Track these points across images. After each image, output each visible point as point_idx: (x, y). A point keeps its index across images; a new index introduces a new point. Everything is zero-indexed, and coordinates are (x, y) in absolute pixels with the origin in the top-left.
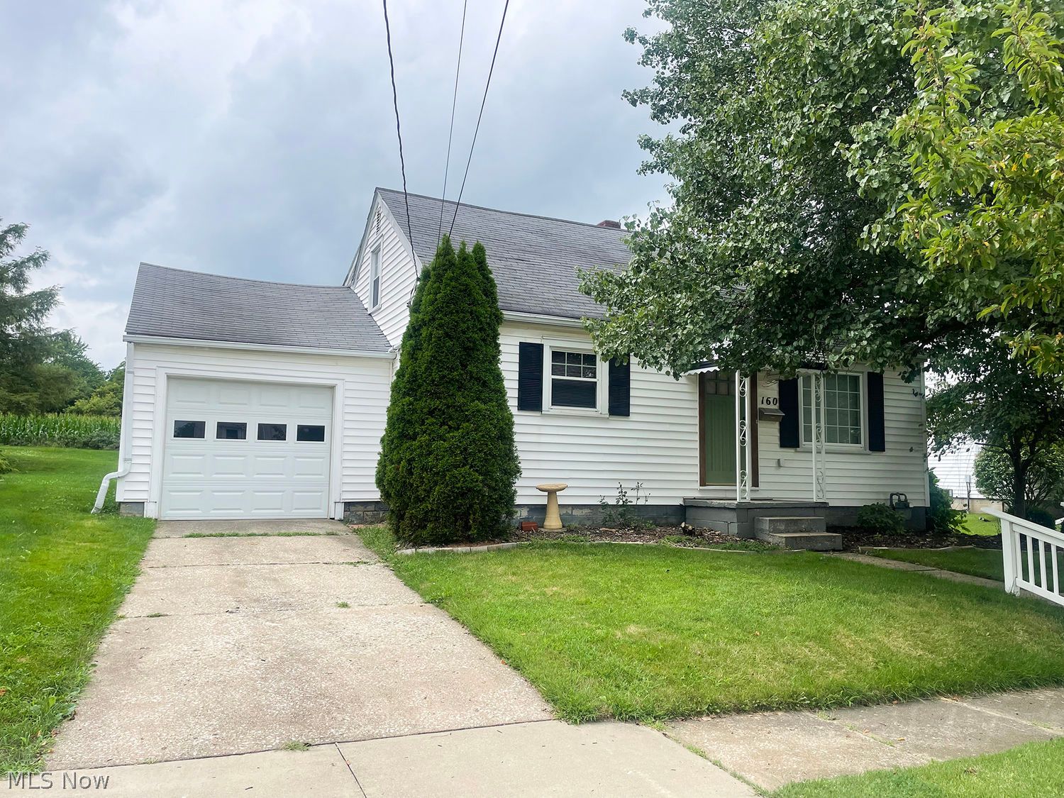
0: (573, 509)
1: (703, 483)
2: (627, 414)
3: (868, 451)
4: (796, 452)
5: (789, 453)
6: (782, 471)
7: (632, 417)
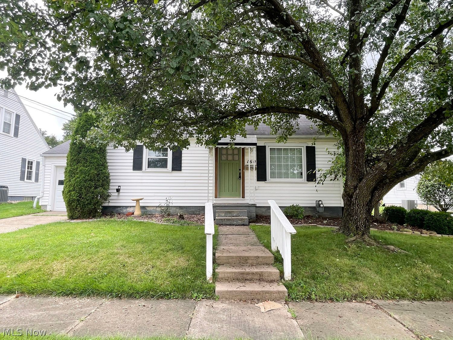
0: (156, 207)
1: (216, 197)
2: (180, 170)
3: (306, 182)
4: (265, 183)
5: (262, 183)
6: (257, 191)
7: (183, 171)
